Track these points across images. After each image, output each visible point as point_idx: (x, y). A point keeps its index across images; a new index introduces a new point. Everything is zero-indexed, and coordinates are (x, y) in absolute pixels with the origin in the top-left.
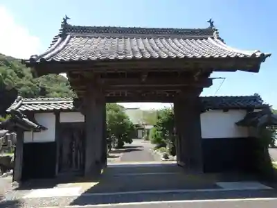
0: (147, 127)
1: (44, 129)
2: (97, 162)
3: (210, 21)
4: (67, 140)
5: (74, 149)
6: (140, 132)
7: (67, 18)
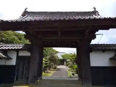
0: (67, 60)
1: (11, 59)
2: (34, 77)
3: (94, 8)
4: (21, 65)
5: (24, 69)
6: (65, 62)
7: (27, 8)
